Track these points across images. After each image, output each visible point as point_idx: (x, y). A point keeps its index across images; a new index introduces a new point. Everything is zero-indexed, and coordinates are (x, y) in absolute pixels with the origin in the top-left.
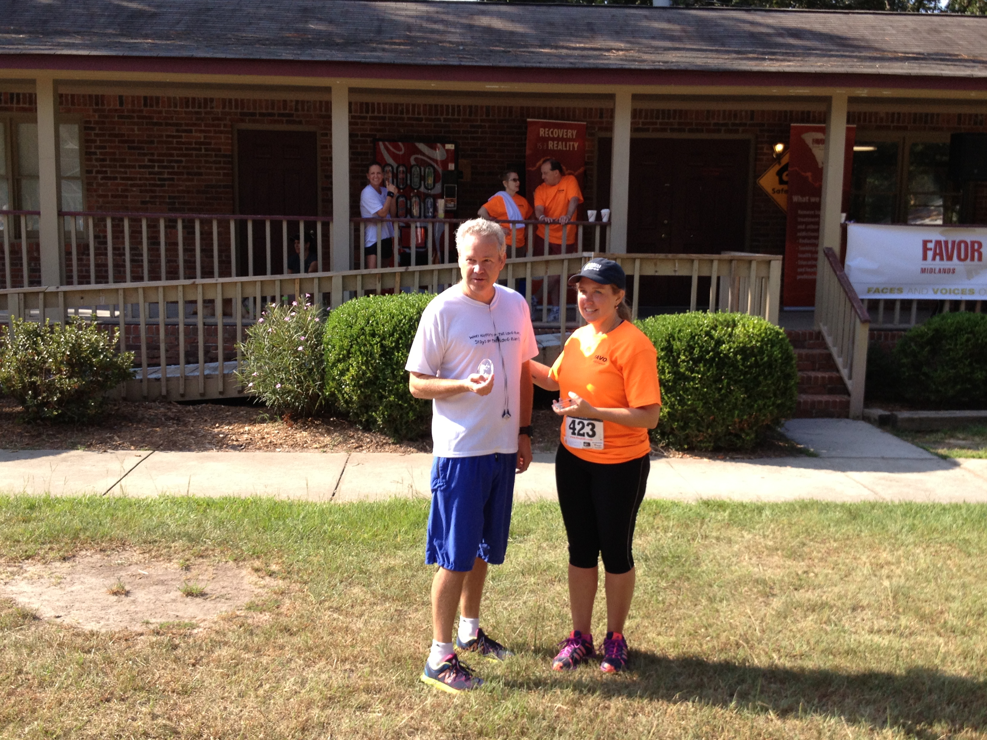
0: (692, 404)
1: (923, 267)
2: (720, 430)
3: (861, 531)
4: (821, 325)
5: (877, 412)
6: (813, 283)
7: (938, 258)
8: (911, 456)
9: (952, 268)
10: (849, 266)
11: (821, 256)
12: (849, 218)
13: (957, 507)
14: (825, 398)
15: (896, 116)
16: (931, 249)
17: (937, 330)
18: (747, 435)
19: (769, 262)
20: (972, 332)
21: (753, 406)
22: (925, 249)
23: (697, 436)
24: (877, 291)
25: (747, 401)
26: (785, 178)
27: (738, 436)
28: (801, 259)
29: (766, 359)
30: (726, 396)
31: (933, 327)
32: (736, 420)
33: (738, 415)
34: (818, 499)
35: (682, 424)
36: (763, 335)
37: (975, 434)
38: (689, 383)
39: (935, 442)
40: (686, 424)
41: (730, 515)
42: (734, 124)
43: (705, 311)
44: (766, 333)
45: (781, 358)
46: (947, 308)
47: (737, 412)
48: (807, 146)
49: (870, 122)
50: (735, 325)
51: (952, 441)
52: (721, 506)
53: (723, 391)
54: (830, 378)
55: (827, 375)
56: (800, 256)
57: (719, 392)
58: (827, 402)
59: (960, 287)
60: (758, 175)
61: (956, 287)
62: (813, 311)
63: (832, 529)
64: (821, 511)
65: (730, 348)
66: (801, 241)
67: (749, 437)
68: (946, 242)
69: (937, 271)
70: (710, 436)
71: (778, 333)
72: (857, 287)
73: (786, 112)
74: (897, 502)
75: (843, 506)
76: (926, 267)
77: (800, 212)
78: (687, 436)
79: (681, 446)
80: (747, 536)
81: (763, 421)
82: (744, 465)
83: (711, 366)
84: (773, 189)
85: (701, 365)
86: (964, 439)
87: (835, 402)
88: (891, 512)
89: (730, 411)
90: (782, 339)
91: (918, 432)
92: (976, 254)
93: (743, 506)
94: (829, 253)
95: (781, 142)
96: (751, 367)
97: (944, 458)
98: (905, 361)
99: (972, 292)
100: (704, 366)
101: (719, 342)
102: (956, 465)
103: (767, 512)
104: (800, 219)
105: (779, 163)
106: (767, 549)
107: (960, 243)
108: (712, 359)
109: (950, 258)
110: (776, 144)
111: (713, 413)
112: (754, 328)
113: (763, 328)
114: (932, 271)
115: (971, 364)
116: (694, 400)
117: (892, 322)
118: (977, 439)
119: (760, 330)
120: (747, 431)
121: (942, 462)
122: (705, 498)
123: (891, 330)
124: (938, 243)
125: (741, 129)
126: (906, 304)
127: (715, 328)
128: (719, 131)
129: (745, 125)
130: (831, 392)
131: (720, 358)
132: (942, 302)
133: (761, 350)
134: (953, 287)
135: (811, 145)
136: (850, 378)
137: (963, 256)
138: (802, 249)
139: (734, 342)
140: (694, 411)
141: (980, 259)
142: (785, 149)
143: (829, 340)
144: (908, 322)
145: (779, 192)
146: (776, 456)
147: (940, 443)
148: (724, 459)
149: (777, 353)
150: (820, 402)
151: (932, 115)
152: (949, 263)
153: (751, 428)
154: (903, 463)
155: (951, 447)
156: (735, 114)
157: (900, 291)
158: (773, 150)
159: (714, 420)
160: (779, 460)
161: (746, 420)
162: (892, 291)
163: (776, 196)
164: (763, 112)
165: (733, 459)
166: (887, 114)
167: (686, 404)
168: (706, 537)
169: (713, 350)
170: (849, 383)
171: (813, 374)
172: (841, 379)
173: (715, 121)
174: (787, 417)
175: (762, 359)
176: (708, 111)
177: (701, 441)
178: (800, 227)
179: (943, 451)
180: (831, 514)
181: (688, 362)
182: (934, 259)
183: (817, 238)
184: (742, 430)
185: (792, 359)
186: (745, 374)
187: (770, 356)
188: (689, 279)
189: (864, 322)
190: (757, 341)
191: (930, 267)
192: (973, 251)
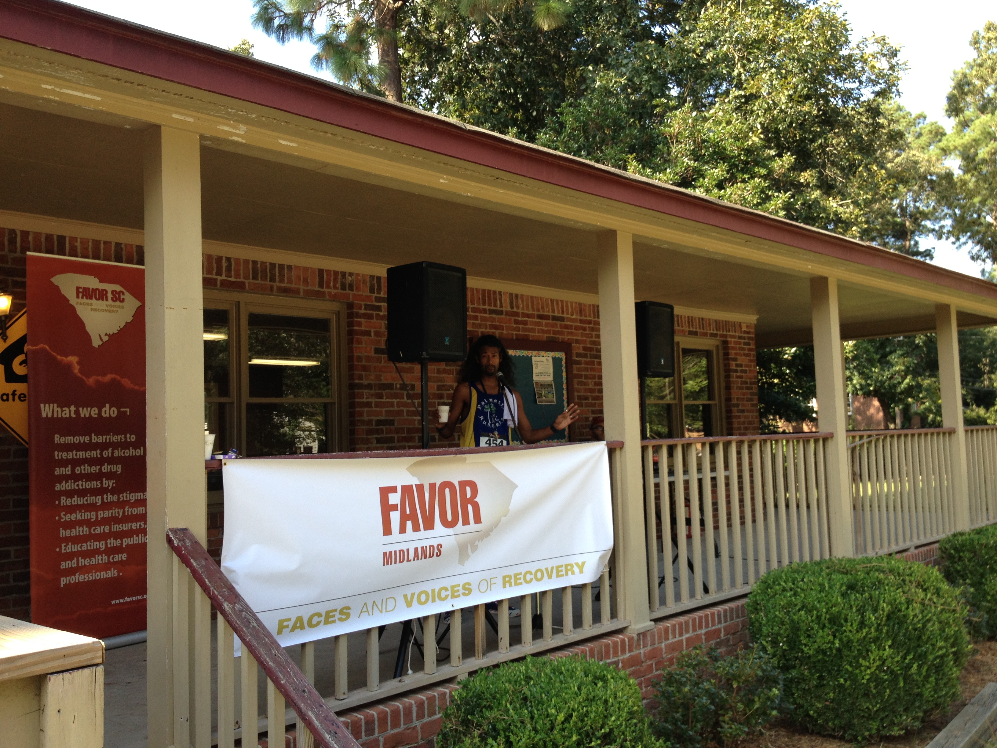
1: (388, 549)
7: (410, 525)
9: (435, 543)
10: (230, 571)
16: (395, 507)
22: (386, 509)
24: (299, 624)
26: (19, 369)
28: (67, 540)
46: (429, 633)
56: (63, 533)
59: (447, 583)
61: (443, 583)
66: (64, 501)
68: (420, 488)
69: (411, 554)
76: (393, 548)
77: (58, 439)
92: (470, 507)
94: (175, 538)
95: (6, 293)
99: (468, 590)
104: (58, 455)
107: (442, 487)
109: (429, 524)
114: (402, 556)
124: (407, 489)
134: (437, 585)
135: (73, 300)
137: (449, 516)
138: (66, 517)
141: (477, 519)
142: (15, 307)
145: (6, 398)
152: (430, 533)
157: (346, 615)
162: (328, 618)
178: (58, 471)
182: (403, 528)
191: (398, 547)
192: (465, 502)
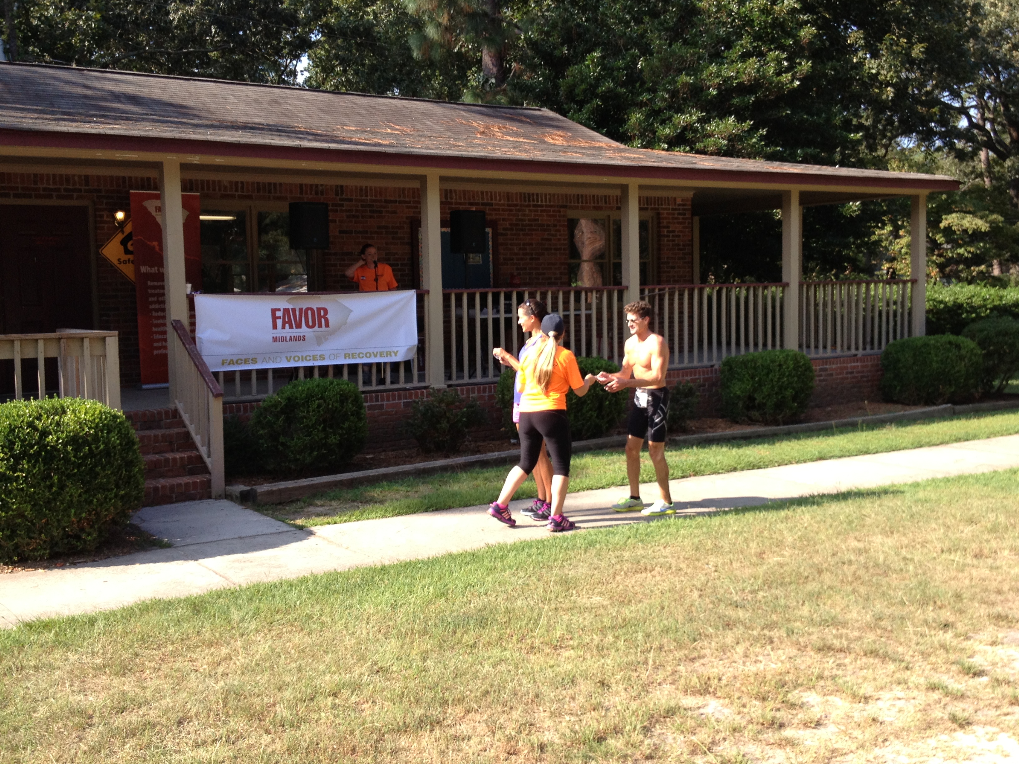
0: (18, 508)
1: (274, 336)
2: (55, 534)
3: (202, 627)
4: (176, 401)
5: (240, 488)
6: (164, 357)
7: (287, 325)
8: (269, 531)
9: (302, 335)
10: (200, 338)
11: (170, 329)
12: (195, 289)
13: (303, 581)
14: (186, 480)
15: (240, 185)
16: (279, 318)
17: (289, 399)
18: (89, 534)
19: (104, 339)
20: (322, 398)
21: (92, 501)
22: (275, 318)
23: (28, 544)
24: (232, 362)
25: (84, 496)
26: (130, 247)
27: (78, 537)
28: (156, 333)
29: (102, 447)
30: (58, 494)
31: (285, 395)
32: (74, 519)
33: (75, 514)
34: (160, 597)
35: (8, 533)
36: (97, 420)
37: (333, 499)
38: (11, 484)
39: (295, 512)
40: (13, 532)
41: (57, 634)
42: (66, 190)
43: (29, 399)
44: (101, 419)
45: (120, 444)
46: (301, 374)
47: (73, 511)
48: (149, 214)
49: (214, 190)
50: (64, 412)
51: (311, 509)
52: (47, 626)
53: (54, 489)
54: (190, 458)
55: (185, 455)
56: (154, 329)
57: (50, 491)
58: (187, 484)
59: (311, 354)
60: (100, 245)
61: (308, 353)
62: (168, 388)
63: (171, 631)
64: (161, 611)
65: (58, 439)
66: (154, 314)
67: (90, 537)
68: (294, 310)
69: (288, 339)
70: (45, 542)
71: (115, 417)
72: (206, 360)
73: (124, 178)
74: (244, 586)
75: (186, 600)
76: (278, 335)
77: (149, 283)
78: (17, 546)
79: (11, 558)
80: (72, 657)
81: (106, 516)
82: (86, 569)
83: (37, 461)
84: (119, 260)
85: (25, 462)
86: (322, 506)
87: (195, 483)
88: (237, 598)
89: (65, 510)
90: (120, 423)
91: (280, 504)
92: (323, 320)
93: (72, 621)
94: (177, 326)
95: (122, 210)
96: (85, 457)
97: (301, 528)
98: (261, 432)
99: (322, 358)
100: (28, 462)
101: (45, 433)
102: (311, 533)
103: (101, 624)
104: (150, 291)
105: (123, 232)
106: (94, 669)
107: (307, 309)
108: (38, 453)
109: (299, 326)
110: (116, 212)
111: (45, 516)
112: (85, 414)
113: (98, 412)
114: (283, 339)
115: (324, 429)
116: (20, 503)
117: (250, 393)
118: (334, 503)
119: (93, 415)
120: (87, 530)
121: (298, 532)
122: (28, 619)
123: (250, 402)
124: (286, 311)
125: (75, 195)
126: (262, 374)
127: (39, 418)
128: (50, 197)
129: (80, 190)
130: (192, 472)
131: (47, 452)
132: (297, 369)
133: (96, 438)
134: (305, 354)
135: (154, 213)
136: (209, 456)
137: (311, 324)
138: (156, 322)
139: (62, 432)
140: (22, 516)
141: (327, 325)
142: (127, 217)
143: (186, 418)
144: (266, 392)
145: (125, 262)
146: (125, 554)
147: (297, 513)
148: (63, 567)
149: (114, 438)
150: (179, 485)
151: (275, 184)
152: (299, 330)
153: (92, 527)
154: (260, 539)
155: (308, 516)
156: (68, 179)
157: (254, 361)
158: (114, 218)
159: (47, 523)
160: (127, 557)
161: (85, 518)
162: (246, 361)
163: (122, 267)
164: (98, 177)
165: (75, 565)
166: (231, 182)
167: (10, 509)
168: (22, 668)
169: (37, 443)
170: (208, 461)
171: (170, 456)
172: (200, 458)
173: (45, 186)
174: (136, 508)
175: (97, 448)
176: (35, 175)
177: (34, 550)
178: (151, 299)
179: (299, 522)
180: (172, 613)
181: (8, 460)
182: (283, 327)
183: (164, 310)
184: (82, 530)
185: (134, 443)
186: (79, 466)
187: (106, 444)
188: (10, 363)
189: (216, 396)
190: (90, 428)
191: (280, 335)
192: (320, 317)
